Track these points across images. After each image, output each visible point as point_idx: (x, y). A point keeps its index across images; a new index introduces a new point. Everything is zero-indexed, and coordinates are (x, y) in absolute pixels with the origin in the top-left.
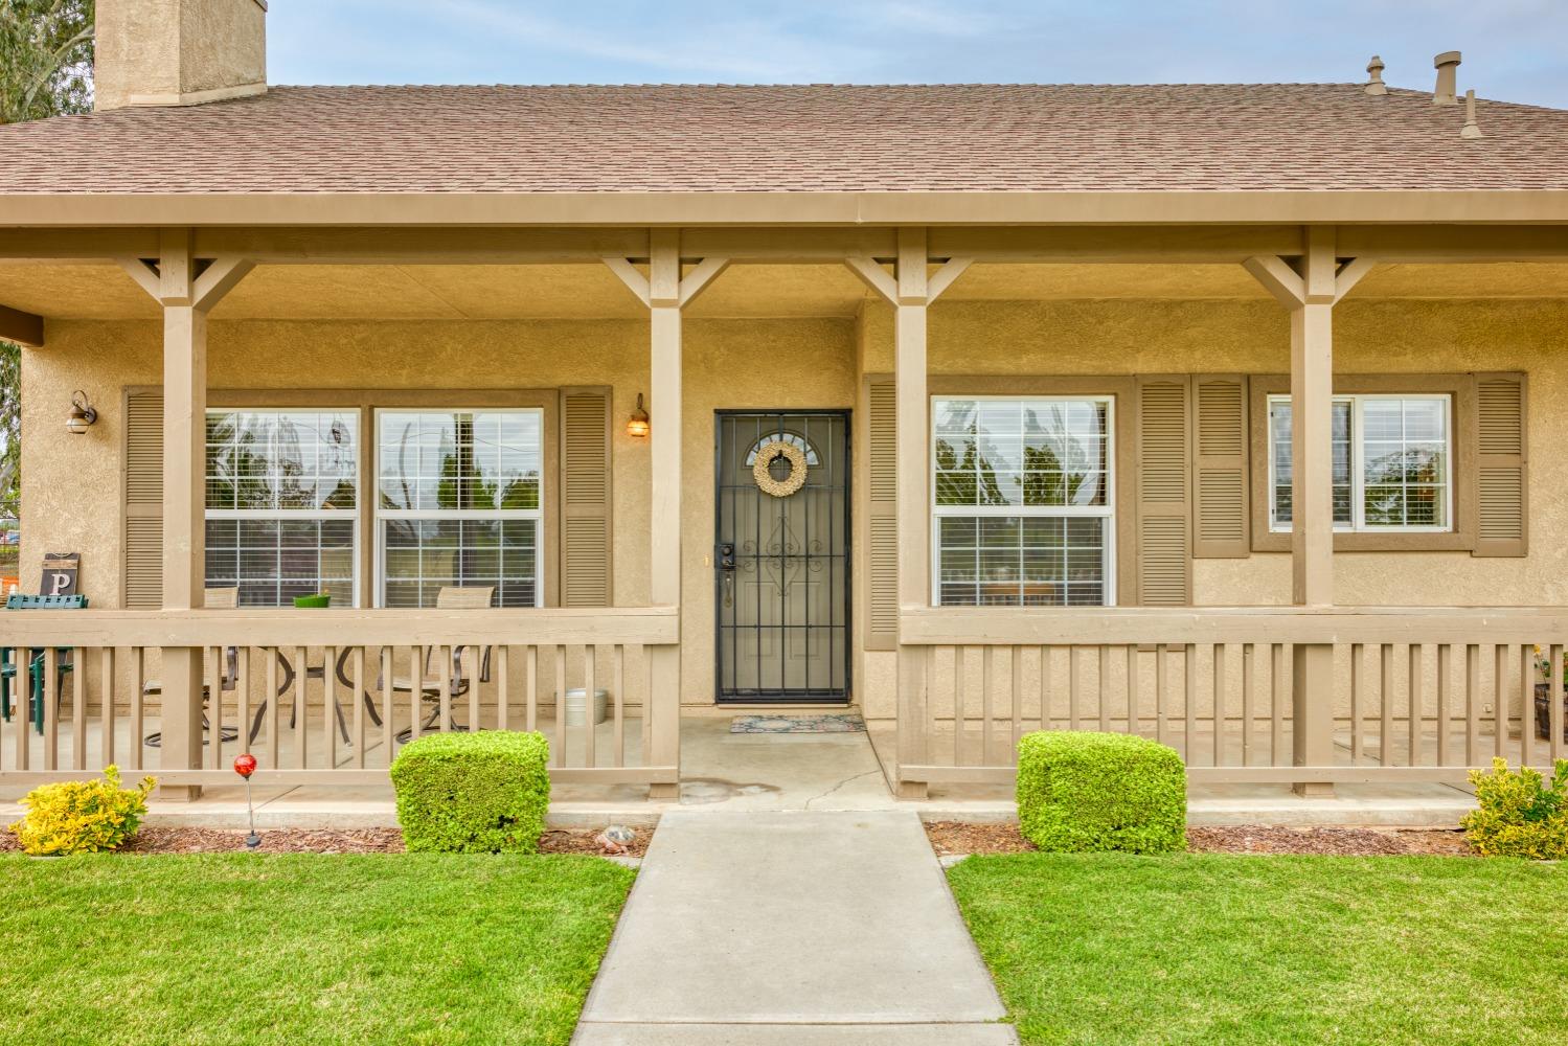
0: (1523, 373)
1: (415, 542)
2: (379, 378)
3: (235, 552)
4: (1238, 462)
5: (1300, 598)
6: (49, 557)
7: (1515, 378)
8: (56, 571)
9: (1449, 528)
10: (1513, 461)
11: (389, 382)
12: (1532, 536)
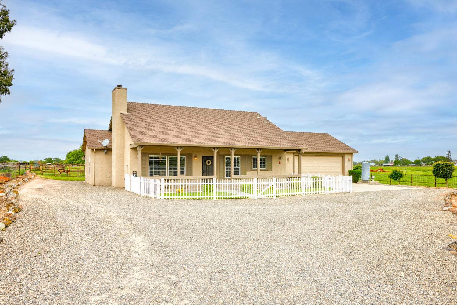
2: (169, 152)
3: (153, 171)
5: (258, 174)
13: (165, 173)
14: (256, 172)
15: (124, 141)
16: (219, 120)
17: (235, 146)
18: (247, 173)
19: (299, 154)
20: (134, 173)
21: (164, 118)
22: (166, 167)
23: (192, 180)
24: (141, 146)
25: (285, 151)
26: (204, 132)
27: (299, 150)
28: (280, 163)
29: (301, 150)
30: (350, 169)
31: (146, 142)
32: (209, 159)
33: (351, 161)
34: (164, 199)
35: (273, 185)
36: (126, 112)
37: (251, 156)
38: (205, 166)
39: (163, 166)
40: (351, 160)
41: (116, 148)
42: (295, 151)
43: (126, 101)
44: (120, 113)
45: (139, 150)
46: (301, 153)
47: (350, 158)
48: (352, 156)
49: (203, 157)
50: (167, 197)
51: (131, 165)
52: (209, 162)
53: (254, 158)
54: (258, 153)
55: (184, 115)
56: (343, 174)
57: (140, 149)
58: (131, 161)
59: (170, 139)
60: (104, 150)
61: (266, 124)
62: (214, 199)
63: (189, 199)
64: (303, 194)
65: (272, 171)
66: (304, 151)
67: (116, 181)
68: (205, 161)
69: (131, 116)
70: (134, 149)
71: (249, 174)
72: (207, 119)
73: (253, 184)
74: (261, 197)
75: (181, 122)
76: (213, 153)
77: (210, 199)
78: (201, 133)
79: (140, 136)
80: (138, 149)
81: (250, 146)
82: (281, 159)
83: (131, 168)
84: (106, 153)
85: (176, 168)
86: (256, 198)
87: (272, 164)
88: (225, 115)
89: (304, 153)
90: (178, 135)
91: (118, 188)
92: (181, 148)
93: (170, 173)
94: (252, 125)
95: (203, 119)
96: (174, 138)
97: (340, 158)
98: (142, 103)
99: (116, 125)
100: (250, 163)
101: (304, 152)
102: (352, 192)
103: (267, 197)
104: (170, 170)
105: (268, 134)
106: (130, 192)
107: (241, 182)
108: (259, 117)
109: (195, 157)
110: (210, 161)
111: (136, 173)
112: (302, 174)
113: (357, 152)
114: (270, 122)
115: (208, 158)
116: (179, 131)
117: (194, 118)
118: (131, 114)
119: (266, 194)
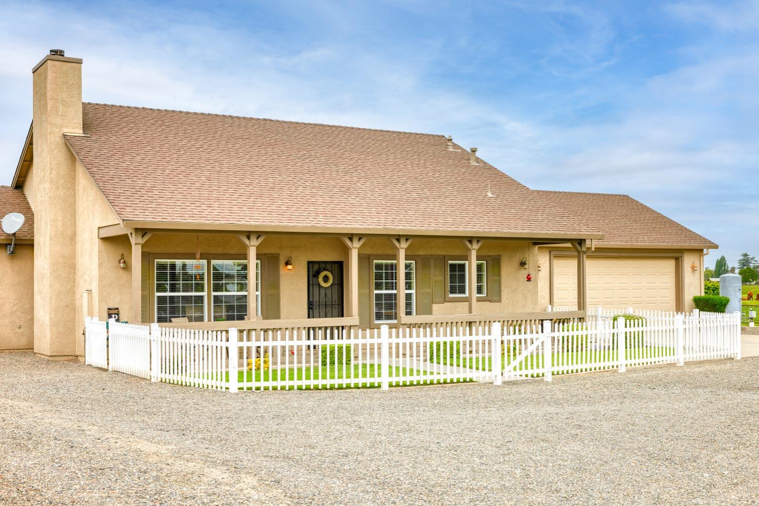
0: (500, 256)
1: (222, 302)
2: (213, 250)
3: (167, 306)
4: (442, 278)
5: (470, 312)
6: (109, 309)
7: (498, 257)
8: (112, 314)
9: (485, 295)
10: (498, 278)
11: (215, 252)
12: (502, 297)
13: (202, 312)
14: (467, 303)
15: (75, 217)
16: (346, 155)
17: (409, 230)
18: (435, 307)
19: (579, 252)
20: (111, 312)
21: (193, 149)
22: (205, 294)
23: (279, 332)
24: (142, 231)
25: (535, 244)
26: (314, 190)
27: (581, 242)
28: (529, 279)
29: (584, 240)
30: (698, 294)
31: (159, 219)
32: (325, 269)
33: (699, 270)
34: (237, 391)
35: (542, 343)
36: (79, 132)
37: (444, 258)
38: (316, 289)
39: (196, 291)
40: (698, 268)
41: (51, 239)
42: (569, 245)
43: (80, 98)
44: (61, 135)
45: (136, 244)
46: (584, 249)
47: (697, 264)
48: (703, 256)
49: (309, 263)
50: (245, 385)
51: (101, 288)
52: (326, 279)
53: (451, 265)
54: (470, 250)
55: (248, 141)
56: (679, 307)
57: (141, 241)
58: (101, 278)
59: (226, 212)
60: (6, 246)
61: (476, 167)
62: (385, 387)
63: (312, 388)
64: (619, 366)
65: (500, 301)
66: (595, 244)
67: (51, 339)
68: (316, 275)
69: (96, 141)
70: (117, 242)
71: (440, 311)
72: (313, 153)
73: (490, 341)
74: (513, 379)
75: (244, 161)
76: (346, 251)
77: (372, 387)
78: (307, 192)
79: (137, 201)
80: (133, 240)
81: (450, 229)
82: (526, 266)
83: (102, 299)
84: (13, 253)
85: (245, 296)
86: (498, 382)
87: (500, 282)
88: (360, 141)
89: (593, 249)
90: (243, 198)
91: (58, 359)
92: (257, 238)
93: (215, 312)
94: (440, 171)
95: (302, 153)
96: (235, 208)
97: (670, 265)
98: (121, 106)
99: (51, 169)
100: (440, 278)
101: (595, 248)
102: (739, 358)
103: (524, 378)
104: (215, 302)
105: (490, 195)
106: (106, 370)
107: (426, 336)
108: (451, 149)
109: (287, 263)
110: (329, 274)
111: (118, 314)
112: (590, 311)
113: (716, 247)
114: (485, 163)
115: (323, 265)
116: (243, 187)
117: (276, 150)
118: (94, 138)
119: (526, 368)
